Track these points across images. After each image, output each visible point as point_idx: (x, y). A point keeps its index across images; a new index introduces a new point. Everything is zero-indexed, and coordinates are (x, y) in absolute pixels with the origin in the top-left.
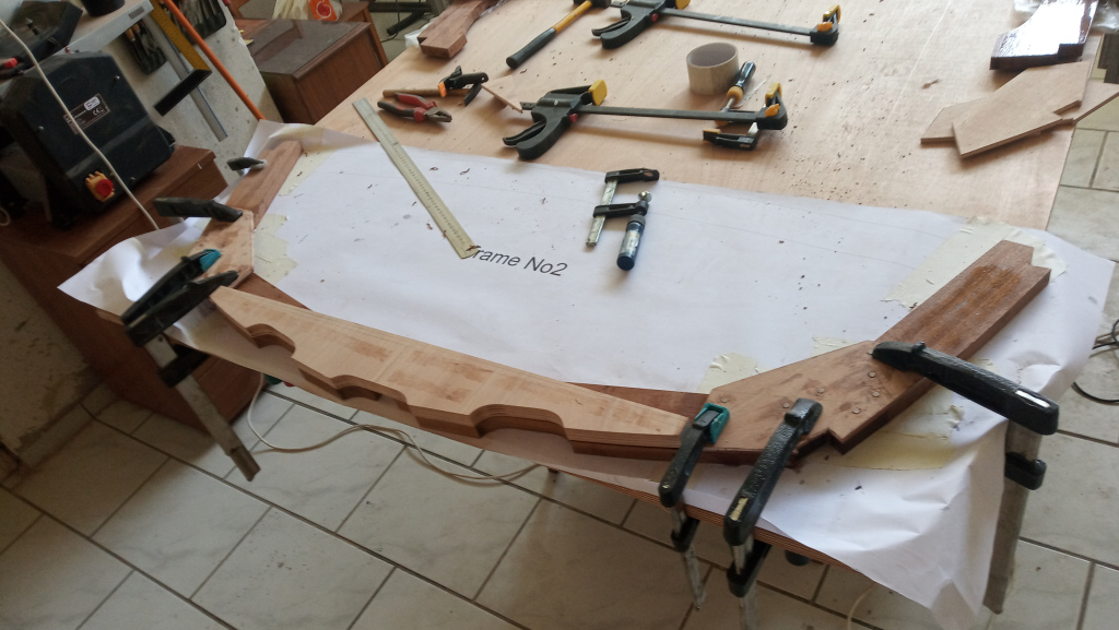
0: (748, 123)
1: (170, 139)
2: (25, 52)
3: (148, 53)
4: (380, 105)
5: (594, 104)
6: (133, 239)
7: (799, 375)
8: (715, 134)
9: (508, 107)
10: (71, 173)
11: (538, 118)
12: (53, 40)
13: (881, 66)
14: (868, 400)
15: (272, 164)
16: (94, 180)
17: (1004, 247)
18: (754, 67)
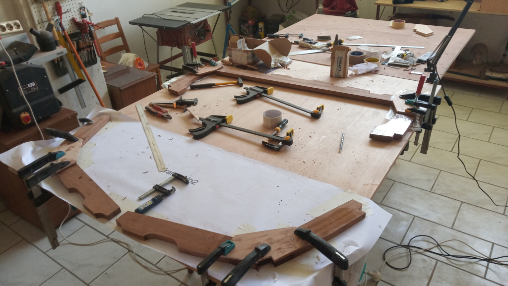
0: (279, 141)
1: (61, 104)
2: (10, 60)
3: (61, 69)
4: (146, 108)
5: (227, 123)
6: (32, 142)
7: (267, 235)
8: (266, 143)
9: (194, 118)
10: (15, 111)
11: (204, 124)
12: (22, 58)
13: (333, 129)
14: (288, 248)
15: (96, 123)
16: (23, 115)
17: (353, 202)
18: (287, 121)
